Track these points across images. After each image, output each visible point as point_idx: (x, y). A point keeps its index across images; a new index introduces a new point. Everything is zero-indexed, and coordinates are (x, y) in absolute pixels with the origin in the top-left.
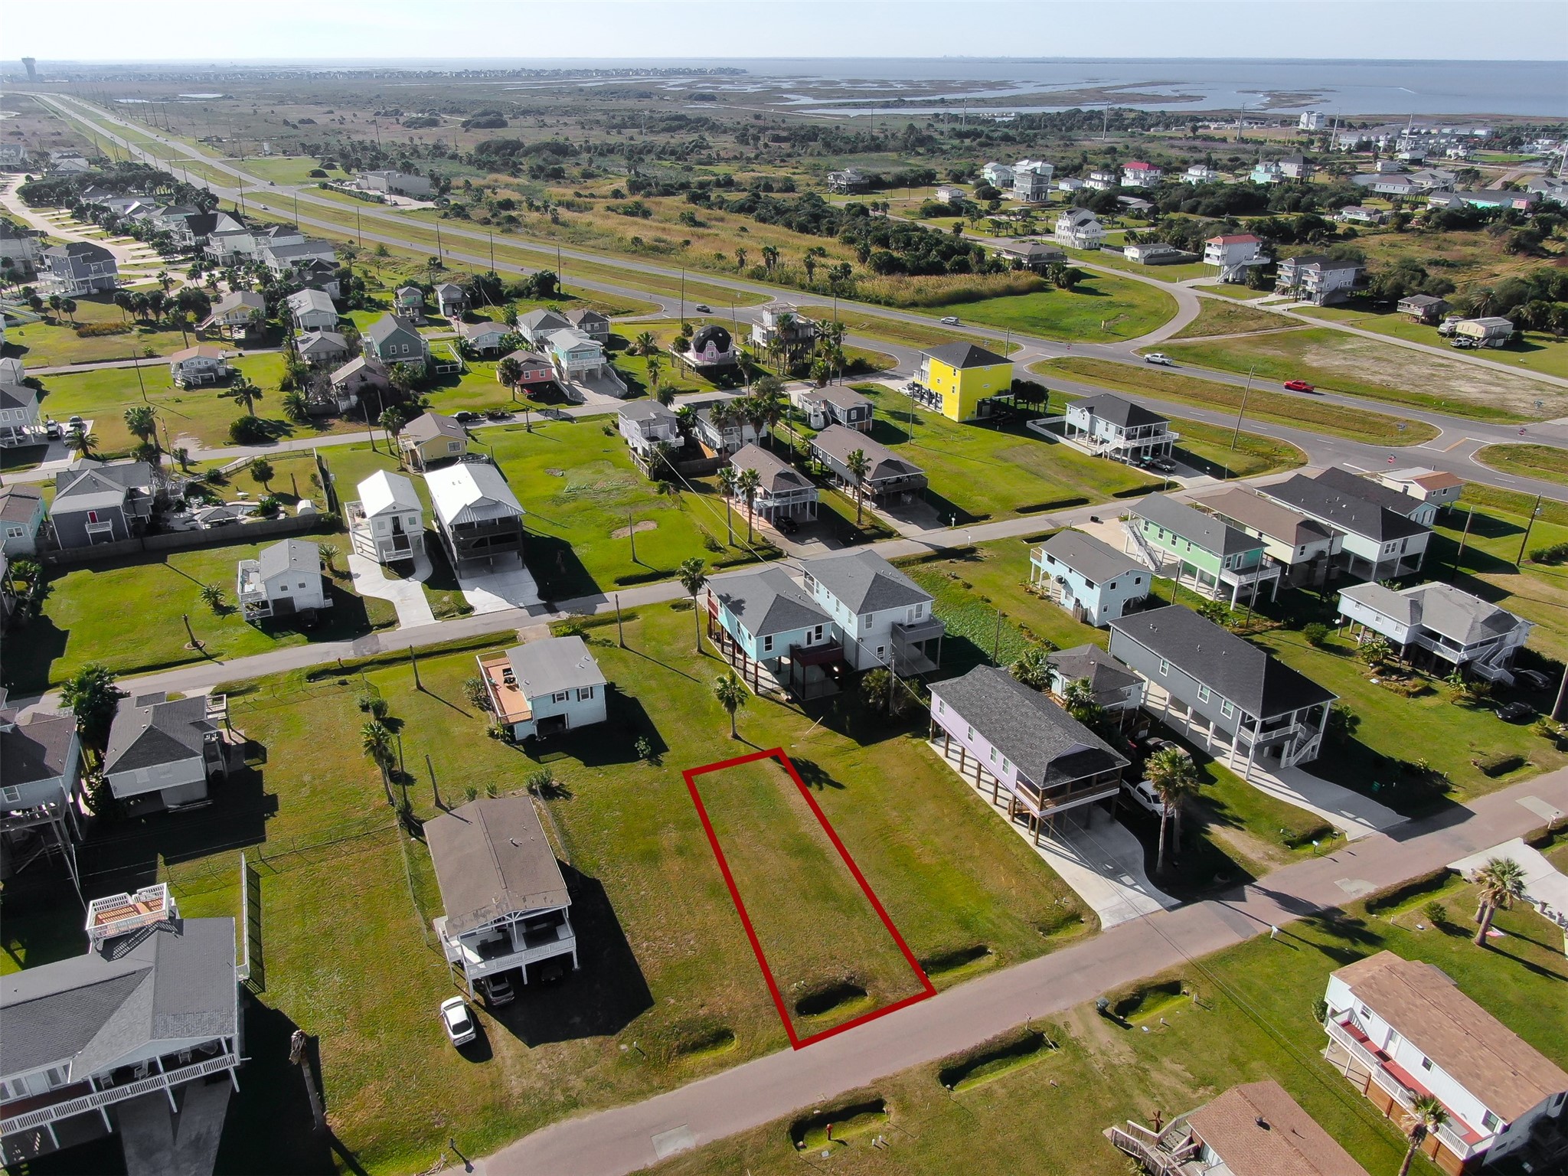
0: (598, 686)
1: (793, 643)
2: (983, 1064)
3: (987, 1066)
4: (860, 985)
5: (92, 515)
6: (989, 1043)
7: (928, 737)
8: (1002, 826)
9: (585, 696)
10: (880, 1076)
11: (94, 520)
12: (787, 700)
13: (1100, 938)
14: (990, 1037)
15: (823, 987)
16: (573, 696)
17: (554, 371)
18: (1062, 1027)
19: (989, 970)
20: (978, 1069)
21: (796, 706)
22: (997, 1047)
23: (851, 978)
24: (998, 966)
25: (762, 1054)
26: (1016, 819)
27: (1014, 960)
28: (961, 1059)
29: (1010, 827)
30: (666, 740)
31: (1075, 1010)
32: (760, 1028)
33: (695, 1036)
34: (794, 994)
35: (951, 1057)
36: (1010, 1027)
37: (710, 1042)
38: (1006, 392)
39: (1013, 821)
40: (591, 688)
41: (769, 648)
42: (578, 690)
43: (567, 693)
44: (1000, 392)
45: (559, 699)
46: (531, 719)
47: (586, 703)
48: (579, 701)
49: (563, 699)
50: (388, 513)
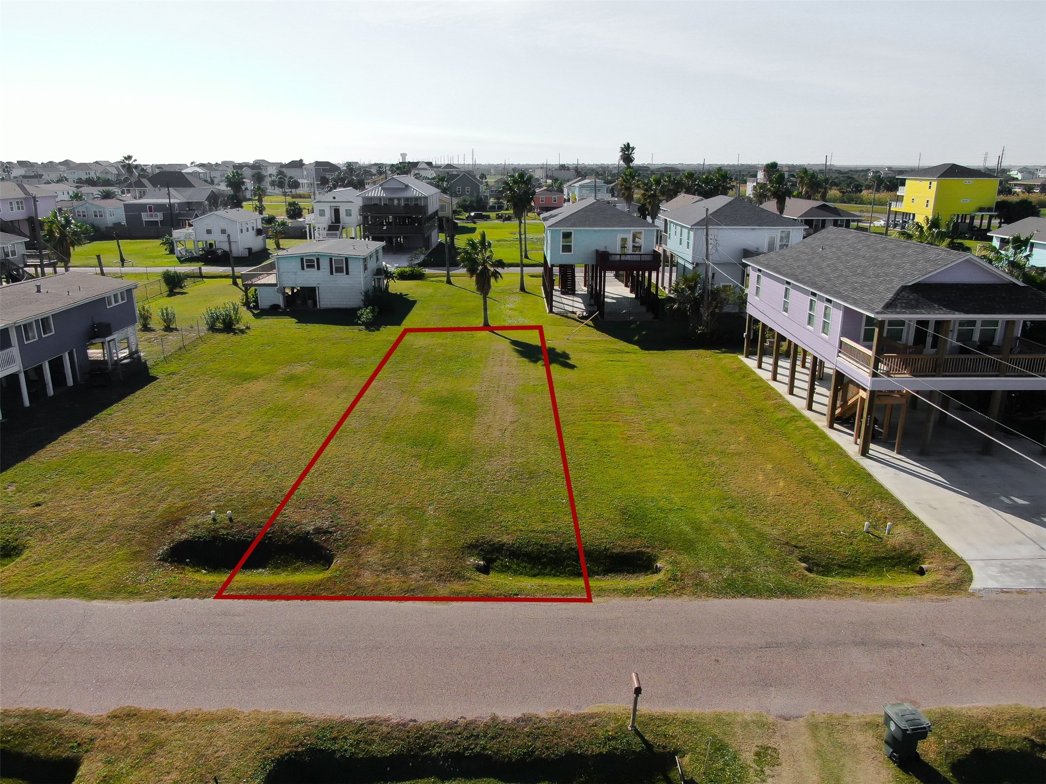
0: (356, 258)
5: (150, 208)
6: (496, 729)
9: (339, 270)
11: (151, 211)
12: (580, 316)
13: (957, 601)
16: (324, 264)
18: (748, 756)
26: (836, 426)
27: (701, 588)
31: (814, 727)
32: (71, 554)
36: (586, 710)
38: (989, 210)
39: (831, 427)
40: (347, 259)
41: (567, 248)
42: (331, 259)
43: (318, 260)
44: (981, 209)
45: (308, 266)
46: (275, 285)
47: (341, 278)
48: (332, 273)
49: (313, 266)
50: (327, 202)
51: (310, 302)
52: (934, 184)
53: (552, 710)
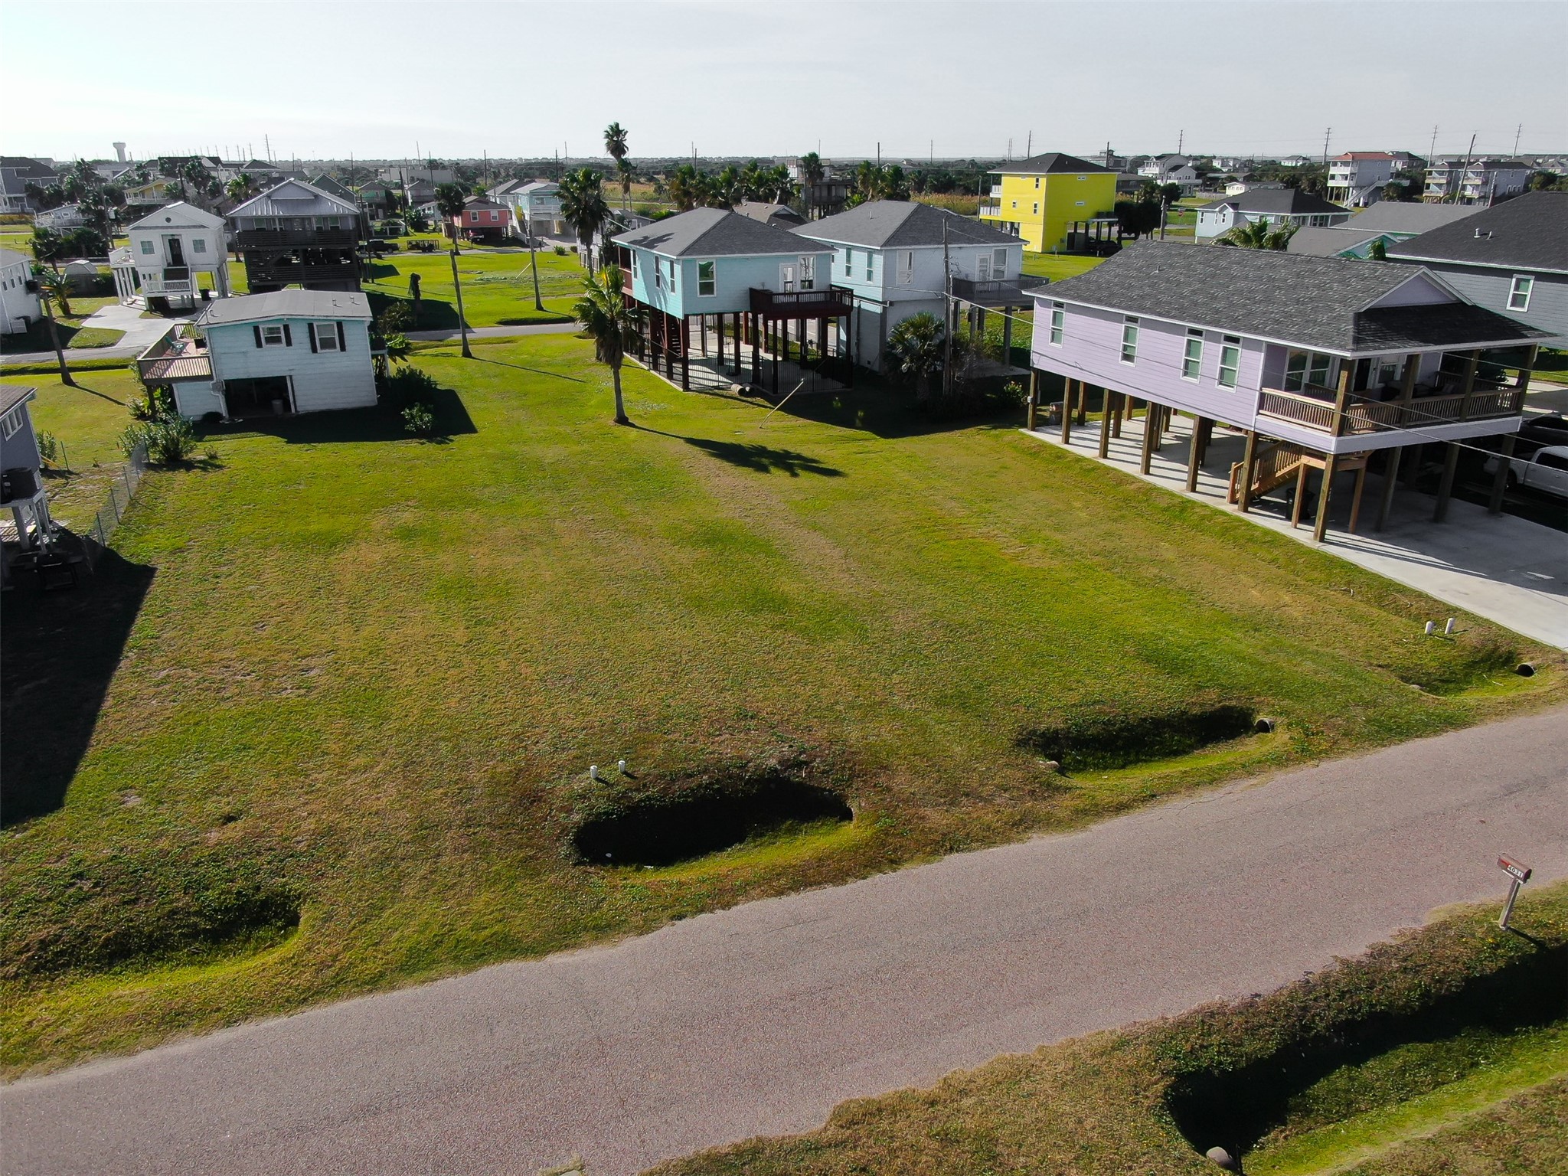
0: (356, 322)
1: (758, 287)
2: (1357, 1059)
3: (1373, 1069)
4: (827, 783)
7: (1024, 425)
8: (1221, 519)
9: (328, 344)
10: (881, 1091)
12: (742, 392)
14: (1357, 950)
15: (693, 783)
16: (299, 334)
17: (515, 223)
19: (1282, 761)
20: (1339, 1078)
21: (759, 400)
22: (1402, 988)
23: (800, 765)
24: (1305, 752)
25: (374, 983)
28: (1252, 1031)
29: (1241, 520)
30: (475, 418)
32: (409, 890)
33: (145, 915)
34: (582, 797)
35: (1209, 1019)
37: (195, 934)
38: (1108, 215)
39: (1246, 511)
40: (340, 324)
41: (707, 288)
42: (311, 326)
43: (286, 328)
44: (1099, 215)
45: (269, 340)
46: (209, 377)
47: (331, 359)
48: (314, 350)
49: (278, 340)
50: (157, 227)
51: (277, 403)
52: (1043, 181)
53: (1394, 930)
